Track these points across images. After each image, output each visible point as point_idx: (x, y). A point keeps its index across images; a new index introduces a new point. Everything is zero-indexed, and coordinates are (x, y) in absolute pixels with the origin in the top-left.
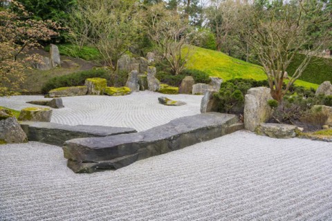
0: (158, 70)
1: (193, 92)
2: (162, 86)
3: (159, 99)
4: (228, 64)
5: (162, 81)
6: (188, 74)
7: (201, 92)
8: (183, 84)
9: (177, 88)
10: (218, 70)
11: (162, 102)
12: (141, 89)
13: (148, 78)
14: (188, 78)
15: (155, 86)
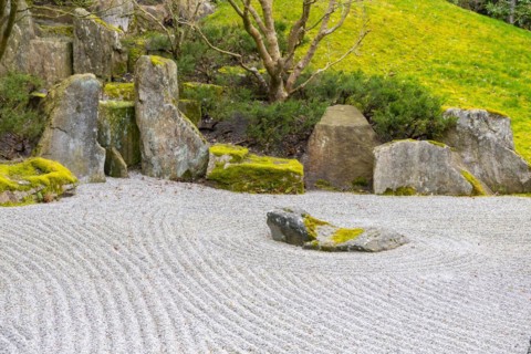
0: (185, 74)
1: (377, 183)
2: (224, 153)
3: (272, 219)
4: (488, 50)
5: (213, 129)
6: (337, 92)
7: (414, 180)
8: (321, 144)
9: (293, 165)
10: (450, 75)
11: (290, 232)
12: (112, 170)
13: (144, 115)
14: (338, 116)
15: (181, 154)
